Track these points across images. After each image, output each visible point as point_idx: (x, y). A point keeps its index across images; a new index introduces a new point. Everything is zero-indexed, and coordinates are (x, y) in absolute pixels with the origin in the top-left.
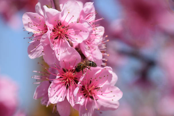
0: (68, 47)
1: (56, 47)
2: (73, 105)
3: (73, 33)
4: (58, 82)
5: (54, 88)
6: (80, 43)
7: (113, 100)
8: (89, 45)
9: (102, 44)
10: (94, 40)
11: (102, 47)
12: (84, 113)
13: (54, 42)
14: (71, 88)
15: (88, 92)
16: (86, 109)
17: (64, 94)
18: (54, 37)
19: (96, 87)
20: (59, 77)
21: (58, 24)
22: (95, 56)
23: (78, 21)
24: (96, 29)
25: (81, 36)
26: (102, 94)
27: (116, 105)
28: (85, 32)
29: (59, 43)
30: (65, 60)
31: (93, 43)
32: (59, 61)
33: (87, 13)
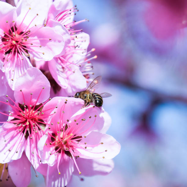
0: (28, 67)
1: (8, 67)
2: (36, 165)
3: (36, 43)
4: (11, 126)
5: (4, 136)
6: (49, 60)
7: (104, 158)
8: (64, 64)
9: (85, 63)
10: (72, 56)
11: (85, 69)
12: (54, 180)
13: (4, 59)
14: (33, 136)
15: (63, 143)
16: (59, 173)
17: (22, 147)
18: (4, 51)
19: (75, 135)
20: (13, 118)
21: (12, 28)
22: (73, 84)
23: (46, 23)
24: (76, 37)
25: (50, 49)
26: (86, 148)
27: (108, 166)
28: (57, 41)
29: (12, 60)
30: (24, 90)
31: (71, 60)
32: (14, 91)
33: (60, 9)
